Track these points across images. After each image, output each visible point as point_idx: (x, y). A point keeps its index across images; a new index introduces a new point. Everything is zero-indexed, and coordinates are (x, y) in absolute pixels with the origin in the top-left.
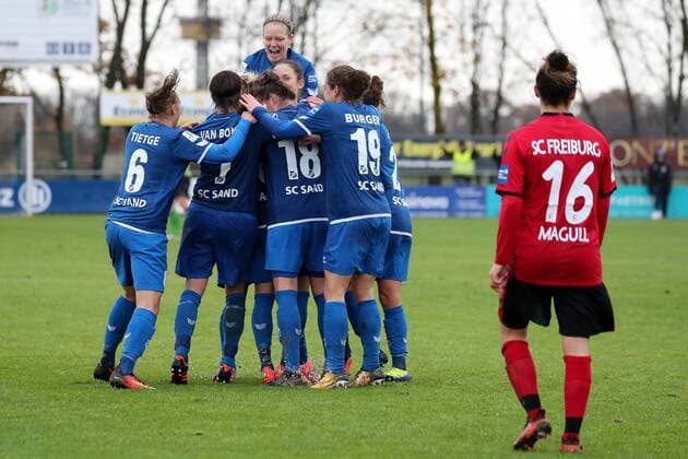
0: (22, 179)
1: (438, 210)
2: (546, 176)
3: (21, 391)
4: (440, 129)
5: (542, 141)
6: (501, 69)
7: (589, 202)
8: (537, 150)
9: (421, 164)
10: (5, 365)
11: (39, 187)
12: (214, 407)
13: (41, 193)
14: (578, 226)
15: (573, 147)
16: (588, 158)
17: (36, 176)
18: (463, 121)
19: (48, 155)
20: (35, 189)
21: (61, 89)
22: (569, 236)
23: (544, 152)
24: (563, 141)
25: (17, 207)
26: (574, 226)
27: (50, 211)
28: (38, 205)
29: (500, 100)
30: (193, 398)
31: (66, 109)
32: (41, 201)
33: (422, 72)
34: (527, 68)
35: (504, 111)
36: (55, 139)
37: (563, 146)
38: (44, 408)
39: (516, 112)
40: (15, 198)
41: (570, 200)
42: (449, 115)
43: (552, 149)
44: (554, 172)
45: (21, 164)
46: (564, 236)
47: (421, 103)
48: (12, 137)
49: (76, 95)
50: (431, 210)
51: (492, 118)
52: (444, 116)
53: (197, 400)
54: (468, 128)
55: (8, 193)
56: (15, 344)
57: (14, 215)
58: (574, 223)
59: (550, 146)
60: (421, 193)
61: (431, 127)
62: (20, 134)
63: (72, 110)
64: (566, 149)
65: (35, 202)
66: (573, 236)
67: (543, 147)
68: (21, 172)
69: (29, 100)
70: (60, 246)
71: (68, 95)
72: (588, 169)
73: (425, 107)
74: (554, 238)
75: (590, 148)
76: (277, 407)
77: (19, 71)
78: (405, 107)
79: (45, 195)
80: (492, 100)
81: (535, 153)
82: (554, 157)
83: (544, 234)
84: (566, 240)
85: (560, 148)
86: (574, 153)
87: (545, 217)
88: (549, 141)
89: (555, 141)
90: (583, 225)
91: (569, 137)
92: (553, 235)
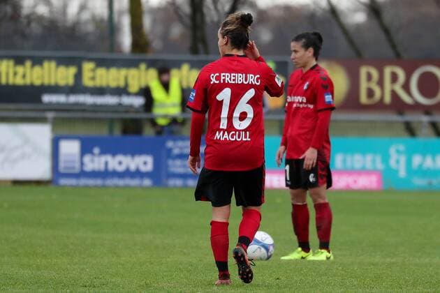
1: (138, 174)
2: (219, 97)
4: (140, 44)
5: (218, 74)
7: (251, 115)
8: (214, 80)
9: (110, 100)
14: (242, 131)
15: (240, 78)
16: (250, 86)
18: (177, 31)
22: (236, 137)
23: (218, 82)
24: (232, 74)
26: (239, 131)
37: (232, 78)
41: (236, 114)
42: (154, 21)
43: (224, 80)
44: (225, 95)
46: (232, 137)
50: (127, 174)
52: (147, 22)
54: (187, 43)
58: (240, 129)
59: (222, 78)
60: (110, 148)
61: (126, 40)
64: (234, 80)
66: (239, 137)
67: (218, 78)
72: (251, 93)
74: (226, 139)
75: (252, 79)
81: (212, 83)
82: (225, 85)
83: (218, 136)
84: (234, 139)
85: (230, 79)
86: (239, 82)
87: (219, 125)
88: (222, 74)
89: (227, 74)
90: (245, 130)
91: (237, 72)
92: (225, 137)
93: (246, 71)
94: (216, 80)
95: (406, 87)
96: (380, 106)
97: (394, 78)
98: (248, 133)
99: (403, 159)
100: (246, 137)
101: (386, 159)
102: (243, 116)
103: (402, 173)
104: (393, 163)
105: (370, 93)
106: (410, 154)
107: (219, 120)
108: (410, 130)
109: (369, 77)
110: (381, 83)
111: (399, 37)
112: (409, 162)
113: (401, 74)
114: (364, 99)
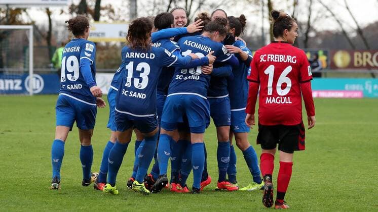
0: (27, 74)
2: (266, 72)
3: (26, 199)
5: (265, 55)
6: (310, 9)
7: (289, 85)
8: (262, 60)
10: (16, 183)
11: (37, 78)
12: (139, 208)
13: (38, 81)
14: (285, 96)
15: (281, 58)
16: (288, 64)
17: (35, 72)
19: (42, 60)
20: (34, 79)
21: (50, 20)
22: (280, 101)
23: (265, 61)
24: (276, 55)
25: (24, 90)
27: (43, 93)
28: (36, 90)
29: (309, 27)
30: (127, 203)
31: (53, 33)
32: (38, 86)
33: (263, 11)
34: (325, 9)
35: (312, 34)
36: (46, 50)
37: (276, 58)
38: (39, 209)
39: (318, 35)
40: (22, 85)
41: (279, 85)
43: (270, 59)
44: (270, 71)
45: (26, 65)
46: (278, 101)
47: (263, 29)
48: (21, 49)
49: (58, 24)
51: (304, 38)
53: (130, 204)
55: (19, 82)
56: (22, 171)
57: (22, 95)
58: (282, 95)
59: (268, 58)
62: (26, 46)
63: (57, 33)
64: (277, 59)
65: (34, 87)
66: (283, 101)
67: (266, 58)
68: (26, 70)
69: (31, 27)
70: (49, 113)
71: (54, 24)
72: (289, 69)
73: (265, 31)
74: (273, 102)
76: (177, 209)
77: (25, 10)
78: (253, 32)
79: (40, 83)
80: (304, 27)
81: (261, 61)
82: (270, 63)
83: (268, 101)
84: (279, 103)
85: (274, 59)
86: (281, 61)
87: (267, 93)
88: (268, 55)
89: (272, 55)
90: (287, 96)
91: (279, 54)
92: (273, 101)
93: (285, 53)
94: (264, 59)
95: (371, 60)
96: (362, 67)
97: (367, 57)
98: (289, 98)
99: (371, 87)
100: (288, 101)
101: (364, 86)
102: (284, 86)
103: (370, 91)
104: (366, 88)
105: (358, 62)
106: (373, 85)
107: (267, 89)
108: (373, 76)
109: (358, 56)
110: (362, 58)
111: (369, 42)
112: (373, 87)
113: (369, 55)
114: (356, 64)
